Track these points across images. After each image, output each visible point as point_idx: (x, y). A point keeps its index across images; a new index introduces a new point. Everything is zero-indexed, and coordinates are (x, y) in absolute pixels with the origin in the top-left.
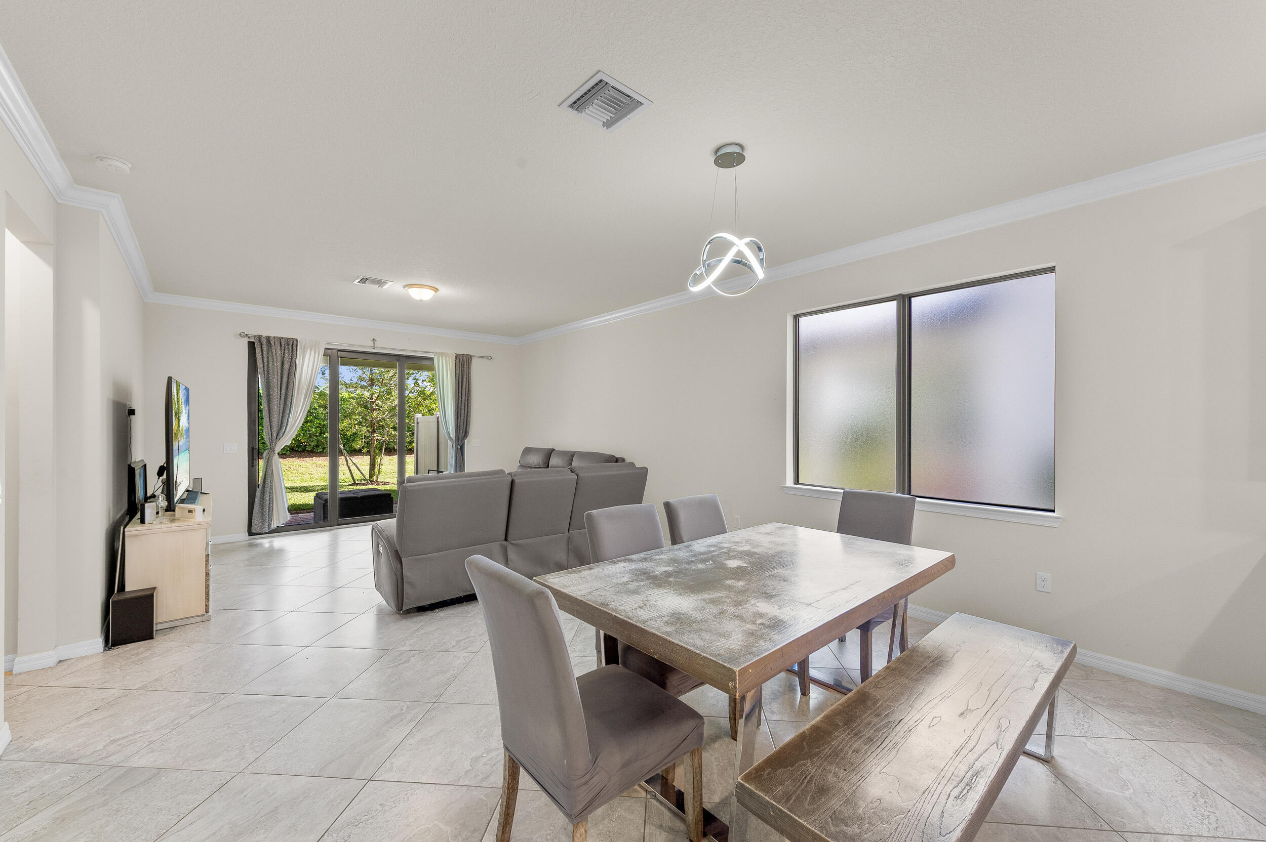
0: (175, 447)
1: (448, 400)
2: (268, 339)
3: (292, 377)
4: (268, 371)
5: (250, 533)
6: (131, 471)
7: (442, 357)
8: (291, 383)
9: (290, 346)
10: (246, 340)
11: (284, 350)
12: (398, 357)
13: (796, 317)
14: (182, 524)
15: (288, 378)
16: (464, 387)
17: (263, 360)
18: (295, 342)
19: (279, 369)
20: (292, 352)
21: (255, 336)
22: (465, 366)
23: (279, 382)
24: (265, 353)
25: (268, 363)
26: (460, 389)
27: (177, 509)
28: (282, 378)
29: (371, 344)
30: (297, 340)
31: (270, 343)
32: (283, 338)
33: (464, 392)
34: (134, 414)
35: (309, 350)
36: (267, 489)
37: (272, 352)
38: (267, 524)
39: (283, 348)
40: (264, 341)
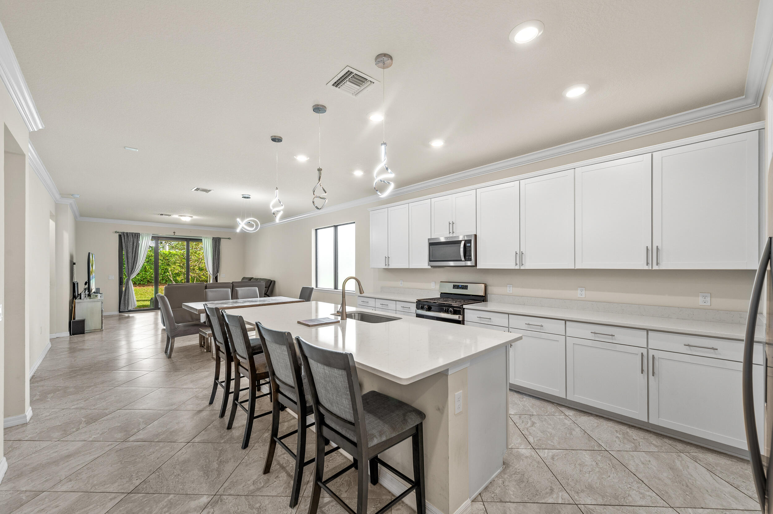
0: (91, 276)
1: (209, 256)
2: (127, 233)
3: (137, 249)
4: (127, 247)
5: (120, 312)
6: (74, 284)
7: (206, 239)
8: (137, 251)
9: (136, 236)
10: (117, 234)
11: (134, 238)
12: (186, 239)
13: (316, 230)
14: (93, 299)
15: (136, 249)
16: (217, 251)
17: (125, 242)
18: (139, 234)
19: (132, 245)
20: (138, 239)
21: (121, 232)
22: (217, 242)
23: (132, 251)
24: (126, 239)
25: (127, 243)
26: (215, 253)
27: (92, 296)
28: (133, 249)
29: (173, 234)
30: (139, 233)
31: (128, 235)
32: (133, 233)
33: (217, 254)
34: (75, 264)
35: (145, 237)
36: (127, 294)
37: (129, 239)
38: (127, 308)
39: (133, 237)
40: (125, 235)
